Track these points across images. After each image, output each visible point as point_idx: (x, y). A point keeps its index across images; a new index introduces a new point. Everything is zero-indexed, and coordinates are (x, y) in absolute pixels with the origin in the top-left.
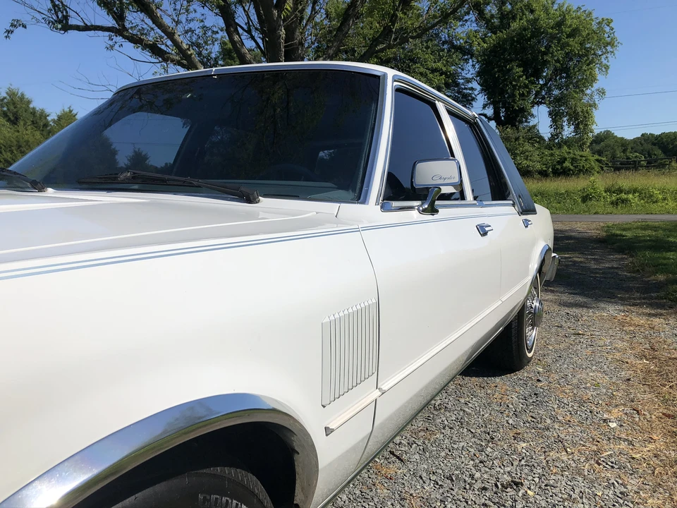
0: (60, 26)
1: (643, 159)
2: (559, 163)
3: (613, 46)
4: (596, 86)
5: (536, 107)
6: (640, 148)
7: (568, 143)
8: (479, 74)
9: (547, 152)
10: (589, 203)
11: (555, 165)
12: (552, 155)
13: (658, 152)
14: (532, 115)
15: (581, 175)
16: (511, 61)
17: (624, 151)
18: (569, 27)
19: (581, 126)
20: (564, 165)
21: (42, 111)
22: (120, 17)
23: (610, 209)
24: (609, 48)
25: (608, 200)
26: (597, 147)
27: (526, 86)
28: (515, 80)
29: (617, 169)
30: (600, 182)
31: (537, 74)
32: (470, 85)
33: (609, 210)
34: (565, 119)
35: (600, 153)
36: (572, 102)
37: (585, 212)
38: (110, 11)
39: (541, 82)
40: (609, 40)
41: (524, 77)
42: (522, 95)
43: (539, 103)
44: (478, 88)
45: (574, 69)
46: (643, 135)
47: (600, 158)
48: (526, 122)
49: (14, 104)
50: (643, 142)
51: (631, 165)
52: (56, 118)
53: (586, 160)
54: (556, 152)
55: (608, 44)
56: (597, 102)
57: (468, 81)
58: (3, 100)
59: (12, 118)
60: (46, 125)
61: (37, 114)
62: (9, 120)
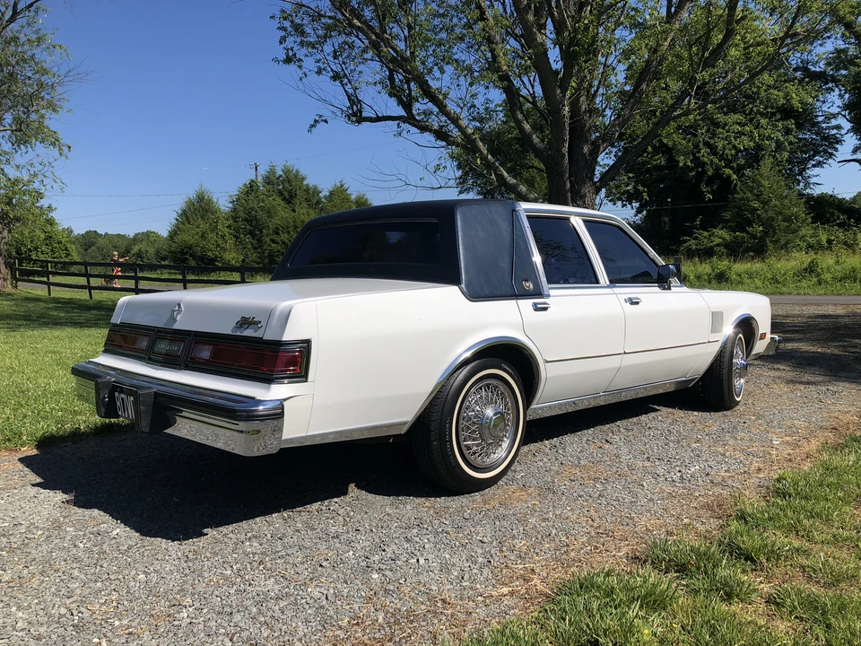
0: (354, 119)
8: (846, 107)
21: (315, 187)
22: (407, 106)
38: (401, 102)
44: (847, 125)
49: (289, 181)
52: (328, 194)
57: (832, 117)
58: (278, 178)
59: (287, 197)
60: (318, 202)
61: (311, 191)
62: (284, 199)
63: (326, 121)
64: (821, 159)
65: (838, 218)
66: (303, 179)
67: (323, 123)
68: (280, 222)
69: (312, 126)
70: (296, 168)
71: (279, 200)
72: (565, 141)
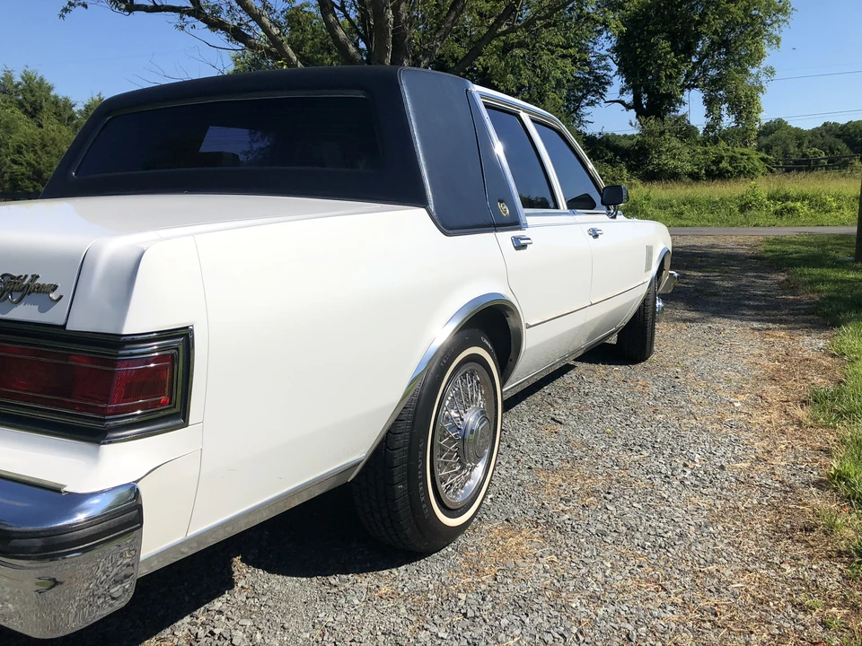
0: (123, 6)
1: (823, 155)
2: (713, 162)
3: (785, 13)
4: (765, 63)
5: (686, 92)
6: (819, 141)
7: (726, 136)
8: (615, 49)
9: (699, 149)
10: (749, 213)
11: (709, 166)
12: (706, 153)
13: (842, 146)
14: (681, 102)
15: (742, 178)
16: (656, 33)
17: (800, 146)
19: (744, 114)
20: (721, 165)
21: (66, 100)
24: (780, 17)
25: (772, 209)
26: (765, 141)
27: (675, 66)
28: (660, 58)
29: (788, 170)
30: (763, 186)
31: (689, 50)
33: (772, 222)
34: (725, 106)
35: (768, 149)
36: (733, 85)
37: (743, 224)
39: (694, 60)
40: (780, 5)
41: (673, 54)
42: (669, 77)
43: (690, 87)
44: (615, 68)
45: (735, 43)
46: (825, 124)
47: (766, 156)
48: (674, 110)
49: (31, 91)
50: (824, 134)
51: (805, 165)
52: (83, 108)
53: (748, 159)
54: (711, 149)
56: (764, 84)
57: (603, 58)
58: (16, 86)
59: (30, 110)
60: (72, 118)
61: (61, 104)
62: (26, 112)
63: (85, 6)
64: (593, 98)
65: (607, 155)
66: (50, 89)
67: (80, 7)
68: (22, 139)
69: (66, 10)
70: (39, 75)
71: (18, 113)
72: (388, 50)
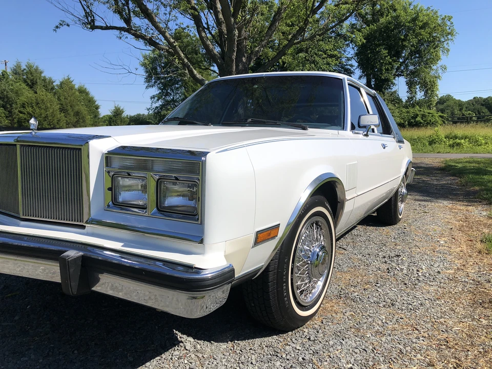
0: (89, 26)
1: (474, 115)
2: (413, 118)
3: (452, 35)
4: (440, 63)
5: (397, 78)
6: (472, 107)
7: (419, 103)
9: (404, 110)
10: (434, 146)
11: (410, 120)
12: (408, 112)
13: (485, 110)
14: (394, 84)
15: (429, 126)
16: (380, 45)
17: (461, 110)
18: (421, 21)
19: (429, 92)
20: (417, 119)
21: (50, 79)
23: (448, 149)
24: (449, 37)
25: (447, 143)
26: (441, 107)
27: (390, 63)
28: (382, 59)
29: (455, 123)
30: (441, 131)
31: (398, 55)
32: (350, 62)
33: (448, 151)
34: (418, 87)
35: (442, 111)
36: (423, 75)
37: (431, 151)
39: (401, 61)
40: (449, 31)
41: (389, 57)
42: (387, 70)
43: (399, 76)
45: (424, 51)
46: (474, 98)
47: (442, 115)
48: (390, 88)
49: (31, 73)
50: (474, 103)
51: (465, 120)
52: (59, 84)
53: (432, 116)
54: (411, 110)
55: (449, 34)
56: (440, 75)
57: (349, 59)
58: (23, 71)
59: (30, 84)
60: (53, 89)
61: (47, 81)
62: (28, 85)
66: (41, 73)
68: (26, 100)
70: (36, 65)
71: (24, 85)
